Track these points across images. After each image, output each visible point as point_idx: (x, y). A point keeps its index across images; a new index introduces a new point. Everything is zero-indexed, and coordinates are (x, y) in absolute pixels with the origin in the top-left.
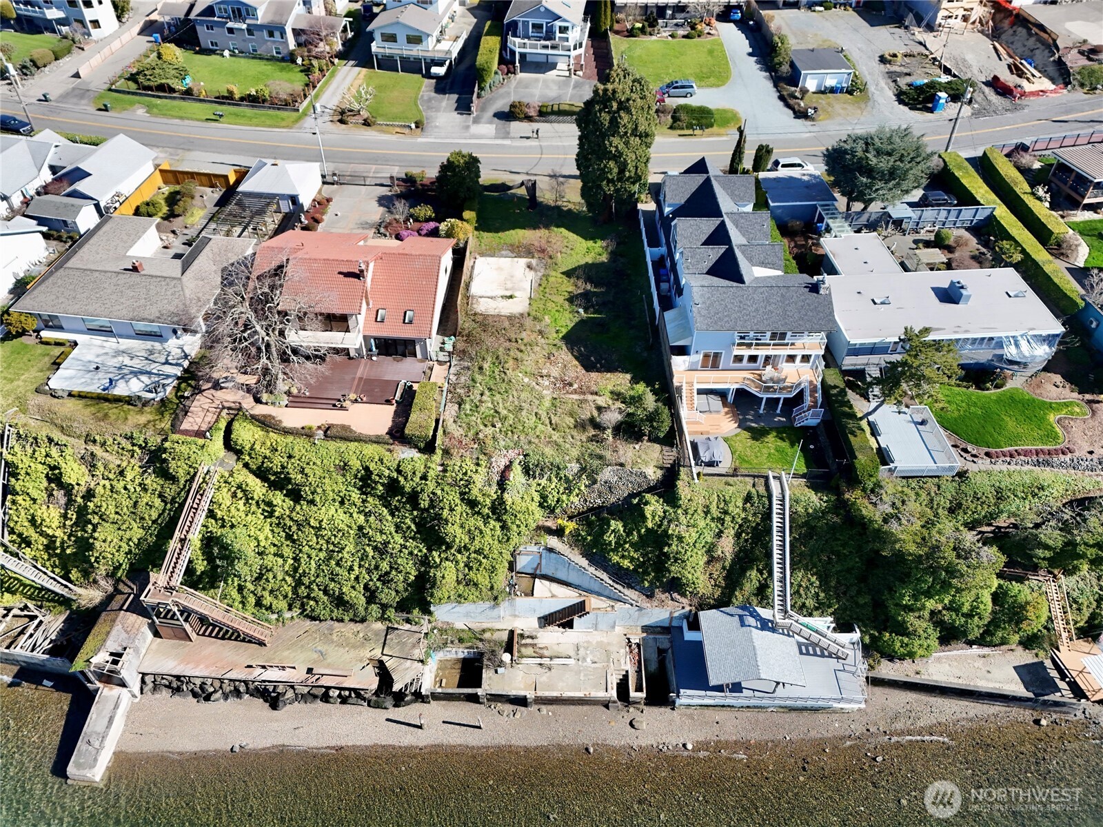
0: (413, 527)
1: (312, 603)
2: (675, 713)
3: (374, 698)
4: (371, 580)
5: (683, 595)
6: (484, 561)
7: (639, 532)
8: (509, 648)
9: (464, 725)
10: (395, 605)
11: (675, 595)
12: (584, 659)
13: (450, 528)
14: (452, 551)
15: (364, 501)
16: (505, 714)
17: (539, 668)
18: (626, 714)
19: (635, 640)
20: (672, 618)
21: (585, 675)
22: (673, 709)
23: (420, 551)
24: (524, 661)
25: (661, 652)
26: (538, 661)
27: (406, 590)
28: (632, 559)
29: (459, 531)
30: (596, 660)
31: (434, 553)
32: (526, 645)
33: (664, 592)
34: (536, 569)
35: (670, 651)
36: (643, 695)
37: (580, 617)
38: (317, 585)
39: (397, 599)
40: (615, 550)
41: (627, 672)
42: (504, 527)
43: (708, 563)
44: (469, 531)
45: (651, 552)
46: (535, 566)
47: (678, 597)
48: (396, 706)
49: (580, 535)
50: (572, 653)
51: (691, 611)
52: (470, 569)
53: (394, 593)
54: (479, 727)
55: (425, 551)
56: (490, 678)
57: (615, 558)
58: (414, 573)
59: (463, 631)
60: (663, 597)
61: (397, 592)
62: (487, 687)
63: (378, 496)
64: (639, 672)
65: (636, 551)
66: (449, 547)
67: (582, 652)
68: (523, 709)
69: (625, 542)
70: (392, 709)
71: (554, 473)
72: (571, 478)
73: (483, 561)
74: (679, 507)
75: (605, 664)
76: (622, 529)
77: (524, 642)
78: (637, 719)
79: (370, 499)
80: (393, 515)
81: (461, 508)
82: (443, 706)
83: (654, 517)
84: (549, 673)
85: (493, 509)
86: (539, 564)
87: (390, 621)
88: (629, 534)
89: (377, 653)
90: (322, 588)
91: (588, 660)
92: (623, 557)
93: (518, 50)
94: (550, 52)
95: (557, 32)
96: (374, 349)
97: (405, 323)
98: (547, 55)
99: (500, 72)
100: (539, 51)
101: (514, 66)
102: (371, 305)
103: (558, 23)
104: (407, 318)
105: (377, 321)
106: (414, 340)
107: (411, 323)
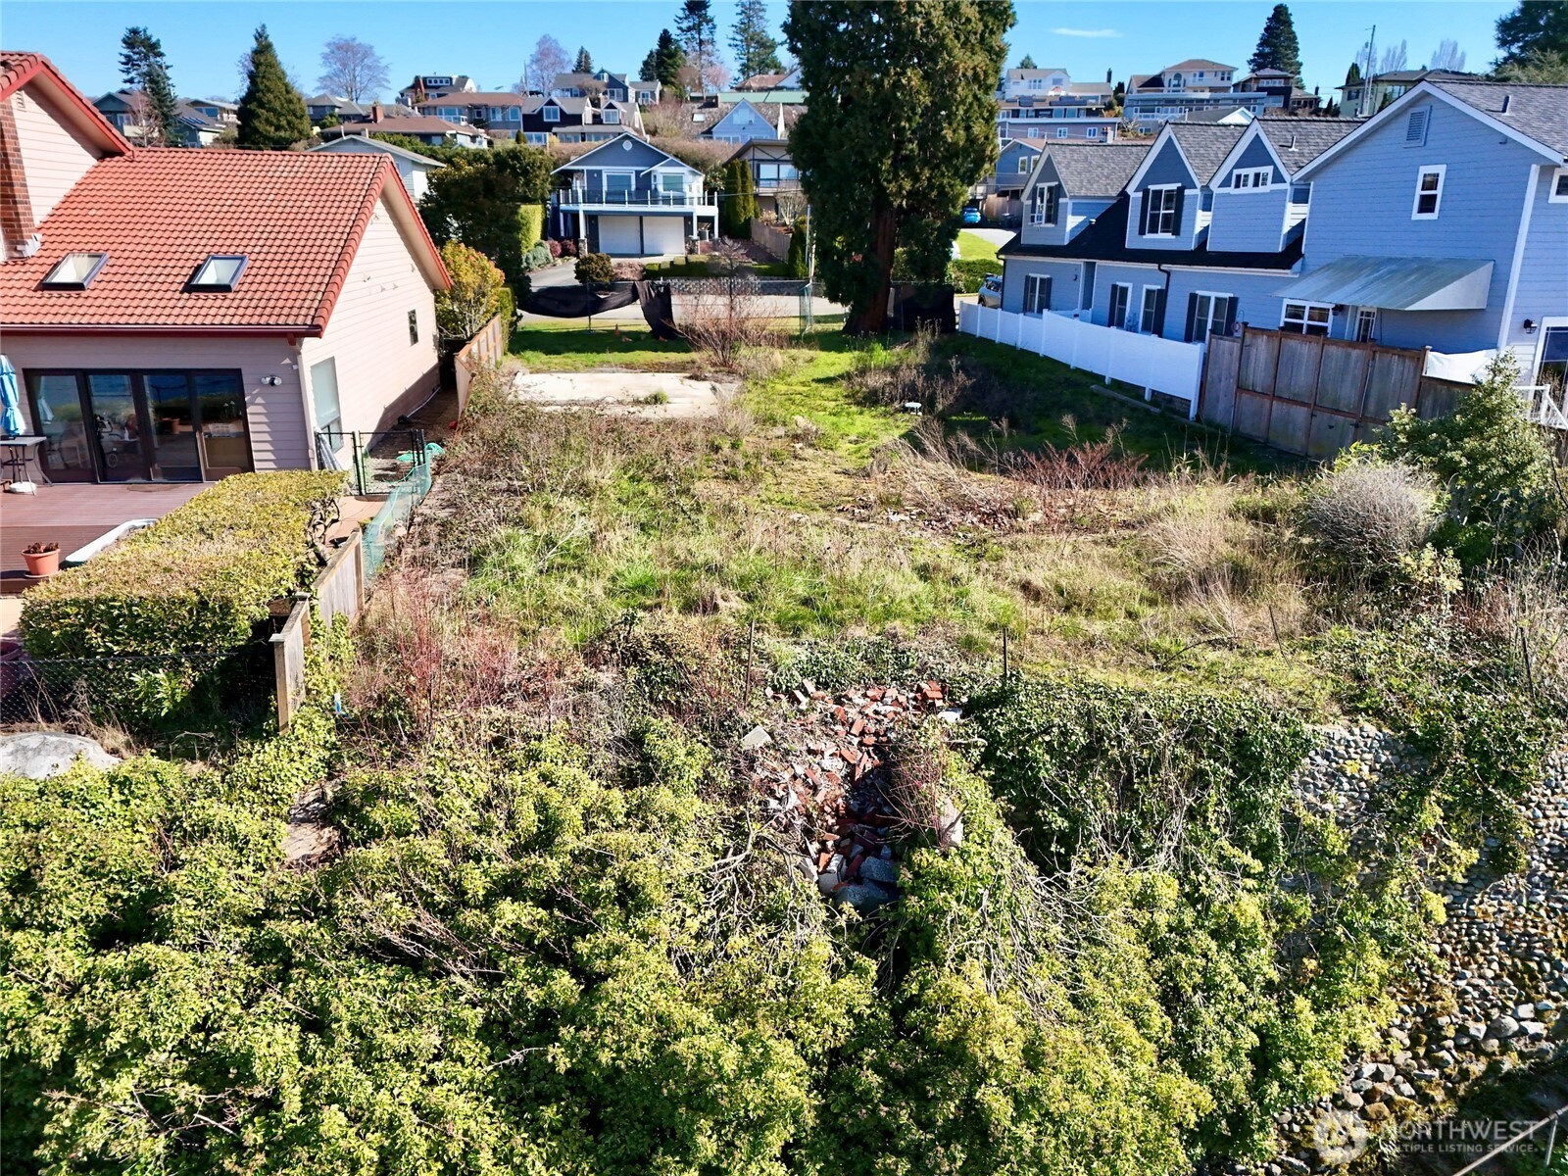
93: (582, 208)
94: (650, 208)
95: (660, 188)
96: (20, 422)
97: (190, 288)
98: (641, 216)
99: (547, 244)
100: (627, 208)
101: (577, 241)
102: (32, 248)
103: (660, 170)
104: (208, 277)
105: (45, 286)
106: (238, 372)
107: (224, 289)
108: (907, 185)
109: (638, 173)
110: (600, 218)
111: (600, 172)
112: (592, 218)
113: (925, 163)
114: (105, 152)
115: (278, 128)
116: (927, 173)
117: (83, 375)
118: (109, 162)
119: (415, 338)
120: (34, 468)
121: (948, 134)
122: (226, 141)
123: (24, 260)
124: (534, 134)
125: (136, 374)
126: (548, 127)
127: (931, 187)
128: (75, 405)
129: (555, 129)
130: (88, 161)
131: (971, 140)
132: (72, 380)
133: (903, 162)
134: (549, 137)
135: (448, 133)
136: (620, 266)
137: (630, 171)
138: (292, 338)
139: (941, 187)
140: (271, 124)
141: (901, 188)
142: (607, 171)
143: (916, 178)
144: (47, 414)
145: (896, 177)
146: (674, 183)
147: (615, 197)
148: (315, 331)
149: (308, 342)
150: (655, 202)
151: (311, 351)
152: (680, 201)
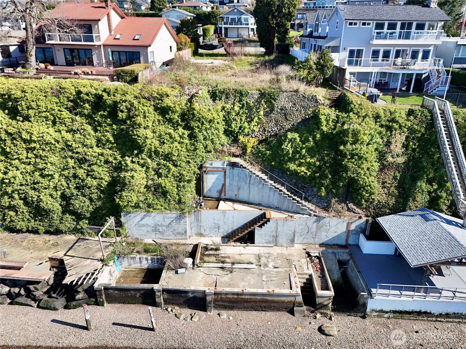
0: (111, 139)
1: (12, 213)
2: (367, 321)
3: (45, 298)
4: (69, 188)
5: (359, 205)
6: (173, 168)
7: (314, 138)
8: (192, 255)
9: (135, 327)
10: (88, 215)
11: (351, 205)
12: (266, 265)
13: (142, 132)
14: (144, 156)
15: (73, 120)
16: (182, 317)
17: (220, 272)
18: (313, 321)
19: (315, 253)
20: (348, 232)
21: (267, 277)
22: (364, 317)
23: (115, 159)
24: (205, 265)
25: (341, 264)
26: (220, 265)
27: (99, 198)
28: (309, 165)
29: (150, 134)
30: (277, 266)
31: (127, 158)
32: (209, 255)
33: (340, 202)
34: (220, 192)
35: (351, 262)
36: (331, 293)
37: (260, 226)
38: (19, 194)
39: (91, 209)
40: (292, 160)
41: (311, 276)
42: (192, 136)
43: (381, 170)
44: (160, 136)
45: (328, 155)
46: (220, 188)
47: (354, 207)
48: (66, 307)
49: (260, 151)
50: (253, 260)
51: (367, 221)
52: (159, 175)
53: (88, 203)
54: (152, 329)
55: (119, 157)
56: (169, 277)
57: (292, 166)
58: (108, 179)
59: (150, 244)
60: (339, 207)
61: (91, 200)
62: (164, 284)
63: (85, 115)
64: (323, 276)
65: (312, 157)
66: (141, 152)
67: (263, 260)
68: (202, 313)
69: (302, 148)
70: (61, 311)
71: (238, 99)
72: (252, 104)
73: (171, 166)
74: (352, 110)
75: (288, 269)
76: (298, 139)
77: (207, 253)
78: (325, 325)
79: (78, 118)
80: (96, 131)
81: (153, 116)
82: (118, 309)
83: (327, 121)
84: (230, 275)
85: (183, 116)
86: (224, 185)
87: (82, 233)
88: (304, 141)
89: (60, 255)
90: (23, 196)
91: (270, 265)
92: (300, 165)
93: (223, 26)
94: (239, 26)
95: (243, 21)
96: (111, 59)
97: (134, 39)
98: (238, 28)
99: (214, 35)
100: (234, 26)
101: (222, 34)
102: (113, 33)
103: (243, 17)
104: (136, 38)
105: (115, 39)
106: (139, 52)
107: (138, 39)
108: (275, 22)
109: (238, 17)
110: (228, 29)
111: (229, 17)
112: (226, 29)
113: (279, 17)
114: (122, 18)
115: (160, 5)
116: (279, 19)
117: (119, 52)
118: (123, 19)
119: (171, 51)
120: (112, 65)
121: (284, 11)
122: (148, 9)
123: (111, 35)
124: (222, 6)
125: (126, 52)
126: (225, 4)
127: (280, 22)
128: (118, 57)
129: (227, 5)
130: (120, 19)
131: (289, 12)
132: (118, 53)
133: (274, 17)
134: (225, 6)
135: (200, 6)
136: (228, 40)
137: (236, 17)
138: (147, 47)
139: (283, 22)
140: (158, 4)
141: (273, 22)
142: (231, 17)
143: (277, 20)
144: (114, 58)
145: (272, 20)
146: (246, 20)
147: (231, 24)
148: (150, 46)
149: (149, 47)
150: (242, 25)
151: (149, 49)
152: (248, 24)
